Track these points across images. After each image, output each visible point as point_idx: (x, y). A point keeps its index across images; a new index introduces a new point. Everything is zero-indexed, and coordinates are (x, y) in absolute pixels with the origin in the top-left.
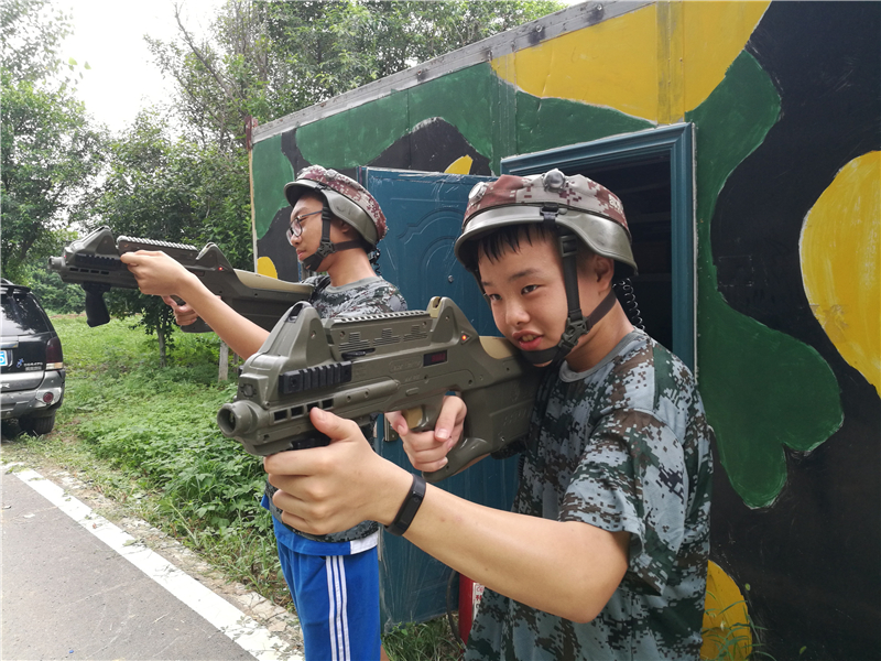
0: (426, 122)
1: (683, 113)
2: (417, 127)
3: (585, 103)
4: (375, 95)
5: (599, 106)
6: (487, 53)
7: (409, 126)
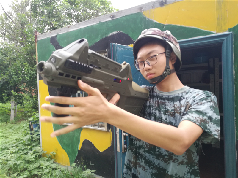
0: (114, 33)
1: (228, 29)
2: (110, 34)
3: (184, 26)
4: (92, 23)
5: (190, 27)
6: (142, 9)
7: (107, 34)
